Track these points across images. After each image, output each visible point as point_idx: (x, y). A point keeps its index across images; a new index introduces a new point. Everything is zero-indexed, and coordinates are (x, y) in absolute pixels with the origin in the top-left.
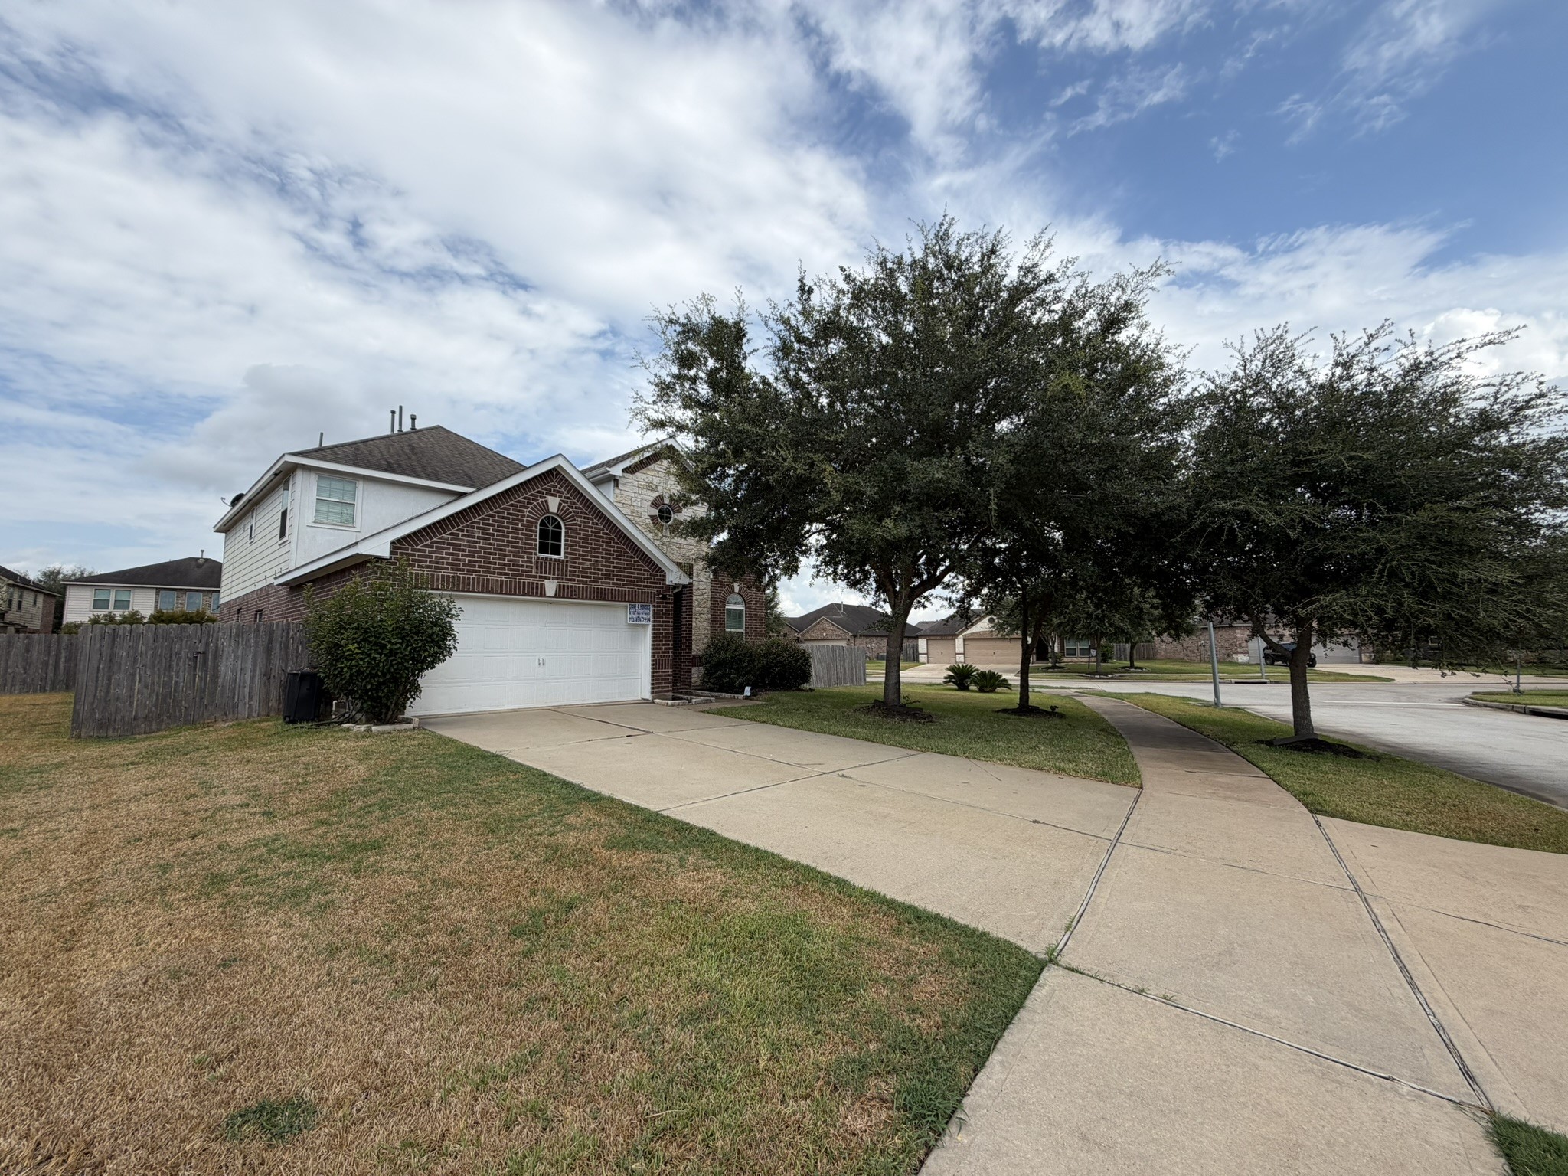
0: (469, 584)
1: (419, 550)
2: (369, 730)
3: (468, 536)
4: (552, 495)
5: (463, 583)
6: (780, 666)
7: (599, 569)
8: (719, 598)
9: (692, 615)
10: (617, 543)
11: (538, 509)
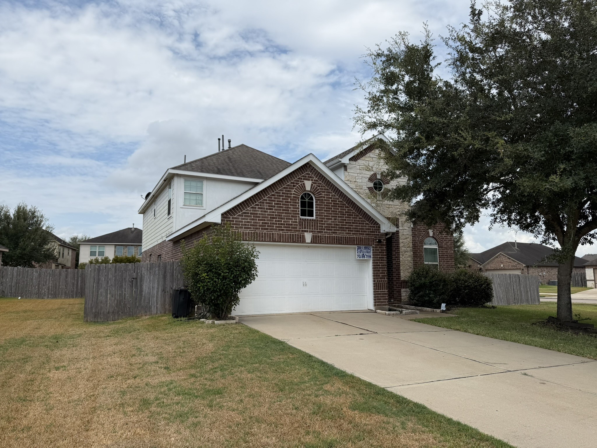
0: (262, 237)
1: (236, 218)
2: (213, 323)
4: (307, 180)
5: (260, 236)
6: (468, 289)
7: (337, 225)
8: (419, 241)
9: (399, 253)
10: (347, 207)
11: (299, 189)
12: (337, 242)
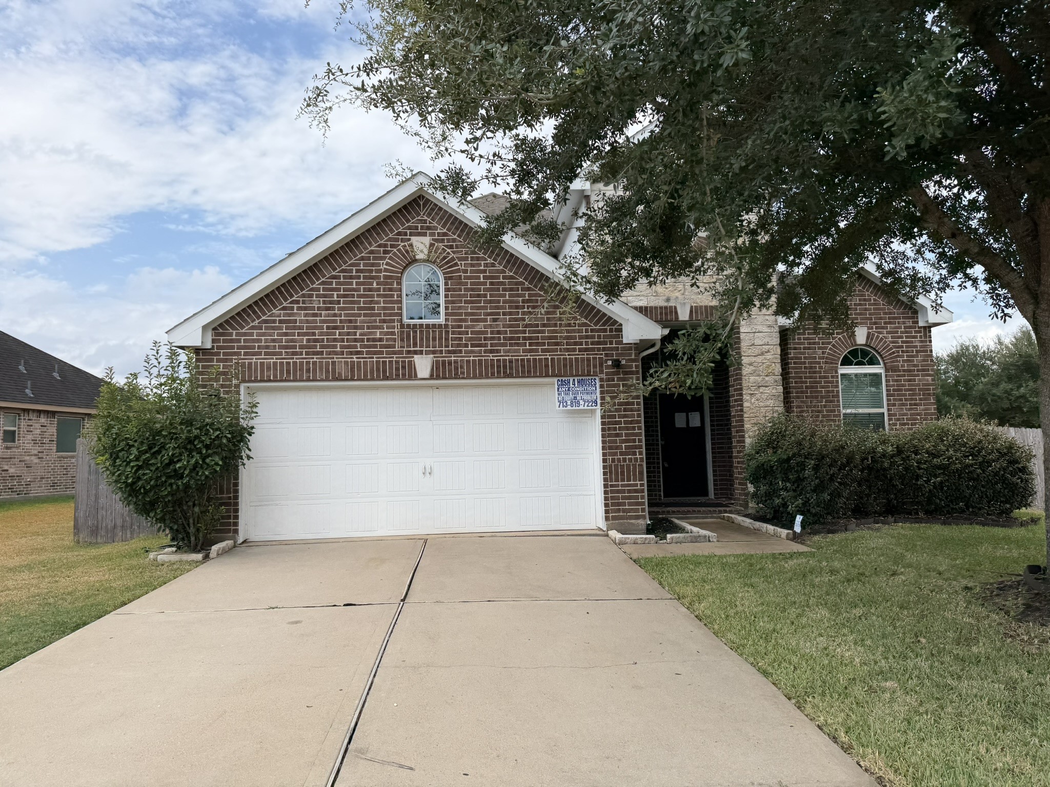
0: (308, 371)
1: (245, 334)
3: (305, 309)
4: (419, 234)
5: (301, 369)
6: (943, 473)
7: (499, 332)
8: (823, 358)
9: (741, 389)
10: (529, 289)
11: (399, 258)
12: (499, 372)
